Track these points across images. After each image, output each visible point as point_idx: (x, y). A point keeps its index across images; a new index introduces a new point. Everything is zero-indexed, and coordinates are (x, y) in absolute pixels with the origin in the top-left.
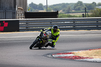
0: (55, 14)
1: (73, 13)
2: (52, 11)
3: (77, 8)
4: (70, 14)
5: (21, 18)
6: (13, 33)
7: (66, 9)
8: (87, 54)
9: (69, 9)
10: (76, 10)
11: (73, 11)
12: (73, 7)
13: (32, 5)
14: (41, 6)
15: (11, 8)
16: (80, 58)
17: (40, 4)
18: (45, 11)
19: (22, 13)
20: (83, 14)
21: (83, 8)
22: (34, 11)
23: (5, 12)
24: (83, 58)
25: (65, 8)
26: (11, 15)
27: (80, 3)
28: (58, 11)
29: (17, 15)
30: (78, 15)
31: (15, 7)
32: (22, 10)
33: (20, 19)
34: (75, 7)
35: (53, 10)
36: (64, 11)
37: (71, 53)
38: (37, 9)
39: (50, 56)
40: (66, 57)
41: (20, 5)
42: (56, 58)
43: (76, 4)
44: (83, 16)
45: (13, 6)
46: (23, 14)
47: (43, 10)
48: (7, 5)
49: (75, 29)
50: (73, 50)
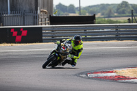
0: (91, 19)
1: (116, 17)
2: (87, 15)
3: (121, 10)
4: (112, 19)
5: (44, 24)
6: (34, 44)
7: (106, 12)
8: (135, 72)
9: (110, 11)
10: (119, 13)
11: (116, 14)
12: (115, 9)
13: (60, 6)
14: (72, 8)
15: (31, 10)
16: (125, 78)
17: (71, 5)
18: (77, 15)
19: (46, 17)
20: (129, 19)
21: (129, 10)
22: (63, 14)
23: (24, 16)
24: (129, 78)
25: (104, 11)
26: (31, 20)
27: (125, 4)
28: (95, 15)
29: (40, 20)
30: (123, 20)
31: (37, 10)
32: (46, 13)
33: (43, 26)
34: (118, 9)
35: (89, 13)
36: (103, 14)
37: (112, 72)
38: (66, 11)
39: (84, 76)
40: (106, 77)
41: (44, 7)
42: (92, 78)
43: (119, 5)
44: (129, 21)
45: (34, 7)
46: (47, 19)
47: (75, 13)
48: (26, 7)
49: (118, 38)
50: (116, 68)
